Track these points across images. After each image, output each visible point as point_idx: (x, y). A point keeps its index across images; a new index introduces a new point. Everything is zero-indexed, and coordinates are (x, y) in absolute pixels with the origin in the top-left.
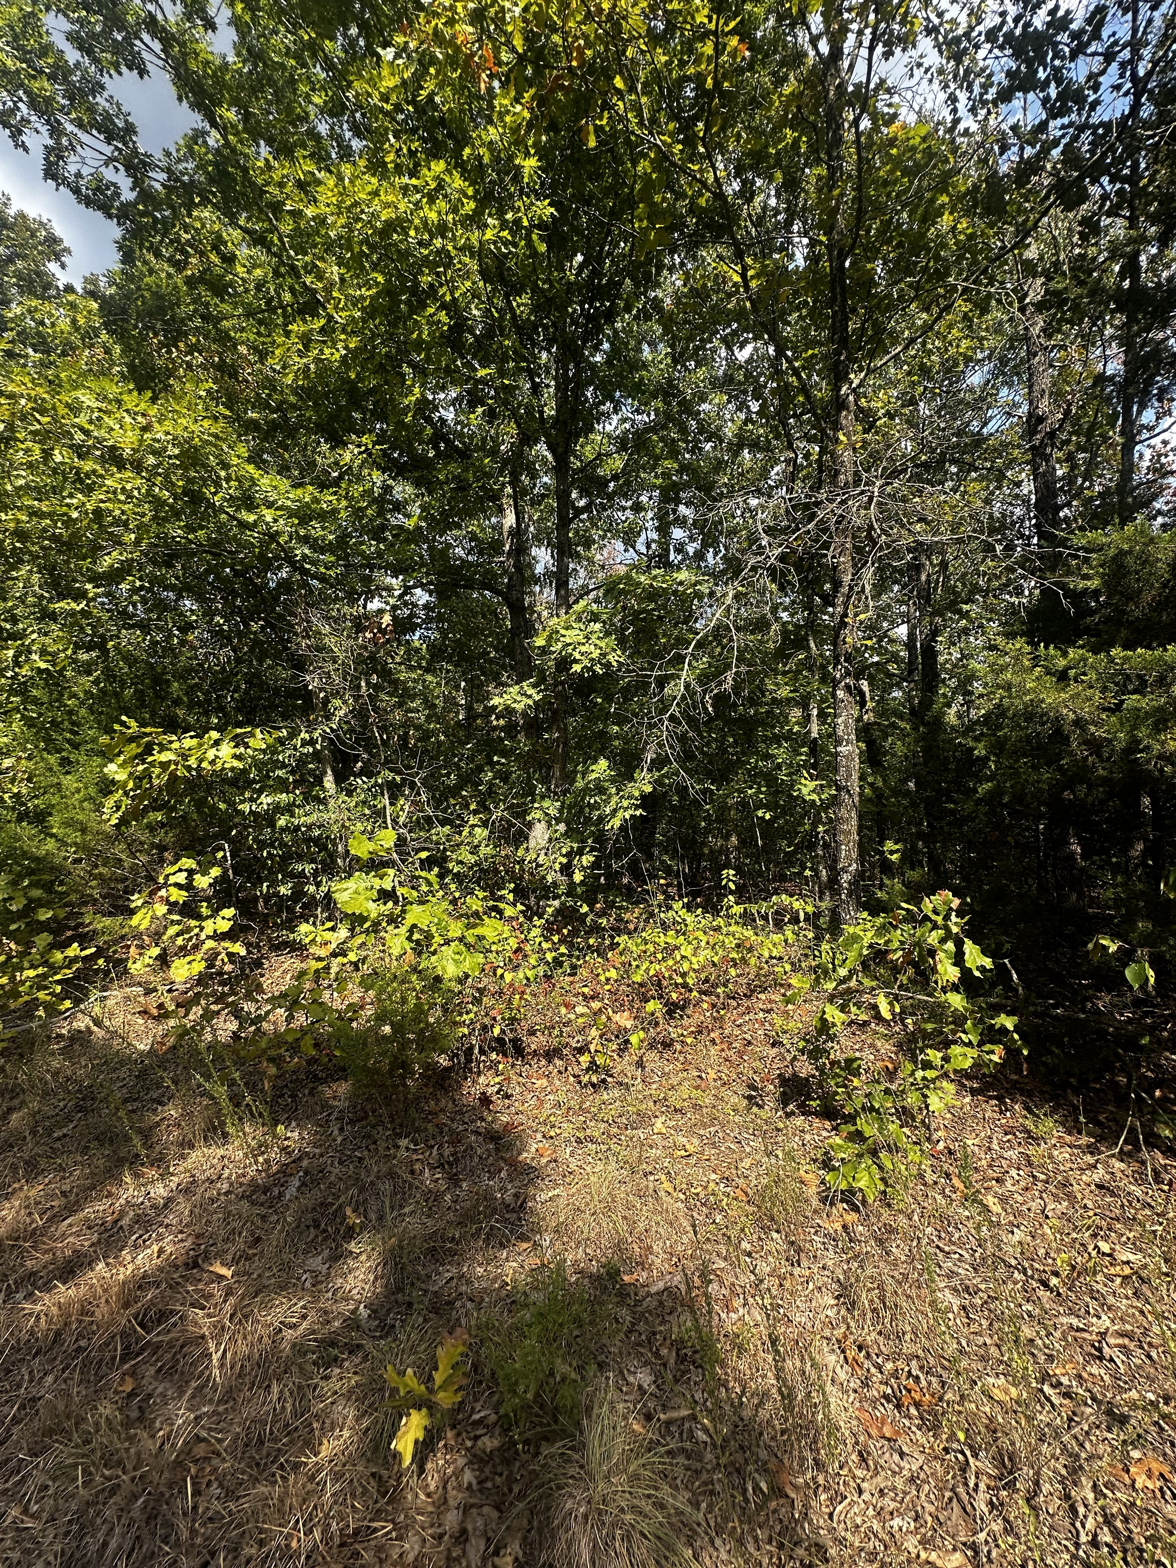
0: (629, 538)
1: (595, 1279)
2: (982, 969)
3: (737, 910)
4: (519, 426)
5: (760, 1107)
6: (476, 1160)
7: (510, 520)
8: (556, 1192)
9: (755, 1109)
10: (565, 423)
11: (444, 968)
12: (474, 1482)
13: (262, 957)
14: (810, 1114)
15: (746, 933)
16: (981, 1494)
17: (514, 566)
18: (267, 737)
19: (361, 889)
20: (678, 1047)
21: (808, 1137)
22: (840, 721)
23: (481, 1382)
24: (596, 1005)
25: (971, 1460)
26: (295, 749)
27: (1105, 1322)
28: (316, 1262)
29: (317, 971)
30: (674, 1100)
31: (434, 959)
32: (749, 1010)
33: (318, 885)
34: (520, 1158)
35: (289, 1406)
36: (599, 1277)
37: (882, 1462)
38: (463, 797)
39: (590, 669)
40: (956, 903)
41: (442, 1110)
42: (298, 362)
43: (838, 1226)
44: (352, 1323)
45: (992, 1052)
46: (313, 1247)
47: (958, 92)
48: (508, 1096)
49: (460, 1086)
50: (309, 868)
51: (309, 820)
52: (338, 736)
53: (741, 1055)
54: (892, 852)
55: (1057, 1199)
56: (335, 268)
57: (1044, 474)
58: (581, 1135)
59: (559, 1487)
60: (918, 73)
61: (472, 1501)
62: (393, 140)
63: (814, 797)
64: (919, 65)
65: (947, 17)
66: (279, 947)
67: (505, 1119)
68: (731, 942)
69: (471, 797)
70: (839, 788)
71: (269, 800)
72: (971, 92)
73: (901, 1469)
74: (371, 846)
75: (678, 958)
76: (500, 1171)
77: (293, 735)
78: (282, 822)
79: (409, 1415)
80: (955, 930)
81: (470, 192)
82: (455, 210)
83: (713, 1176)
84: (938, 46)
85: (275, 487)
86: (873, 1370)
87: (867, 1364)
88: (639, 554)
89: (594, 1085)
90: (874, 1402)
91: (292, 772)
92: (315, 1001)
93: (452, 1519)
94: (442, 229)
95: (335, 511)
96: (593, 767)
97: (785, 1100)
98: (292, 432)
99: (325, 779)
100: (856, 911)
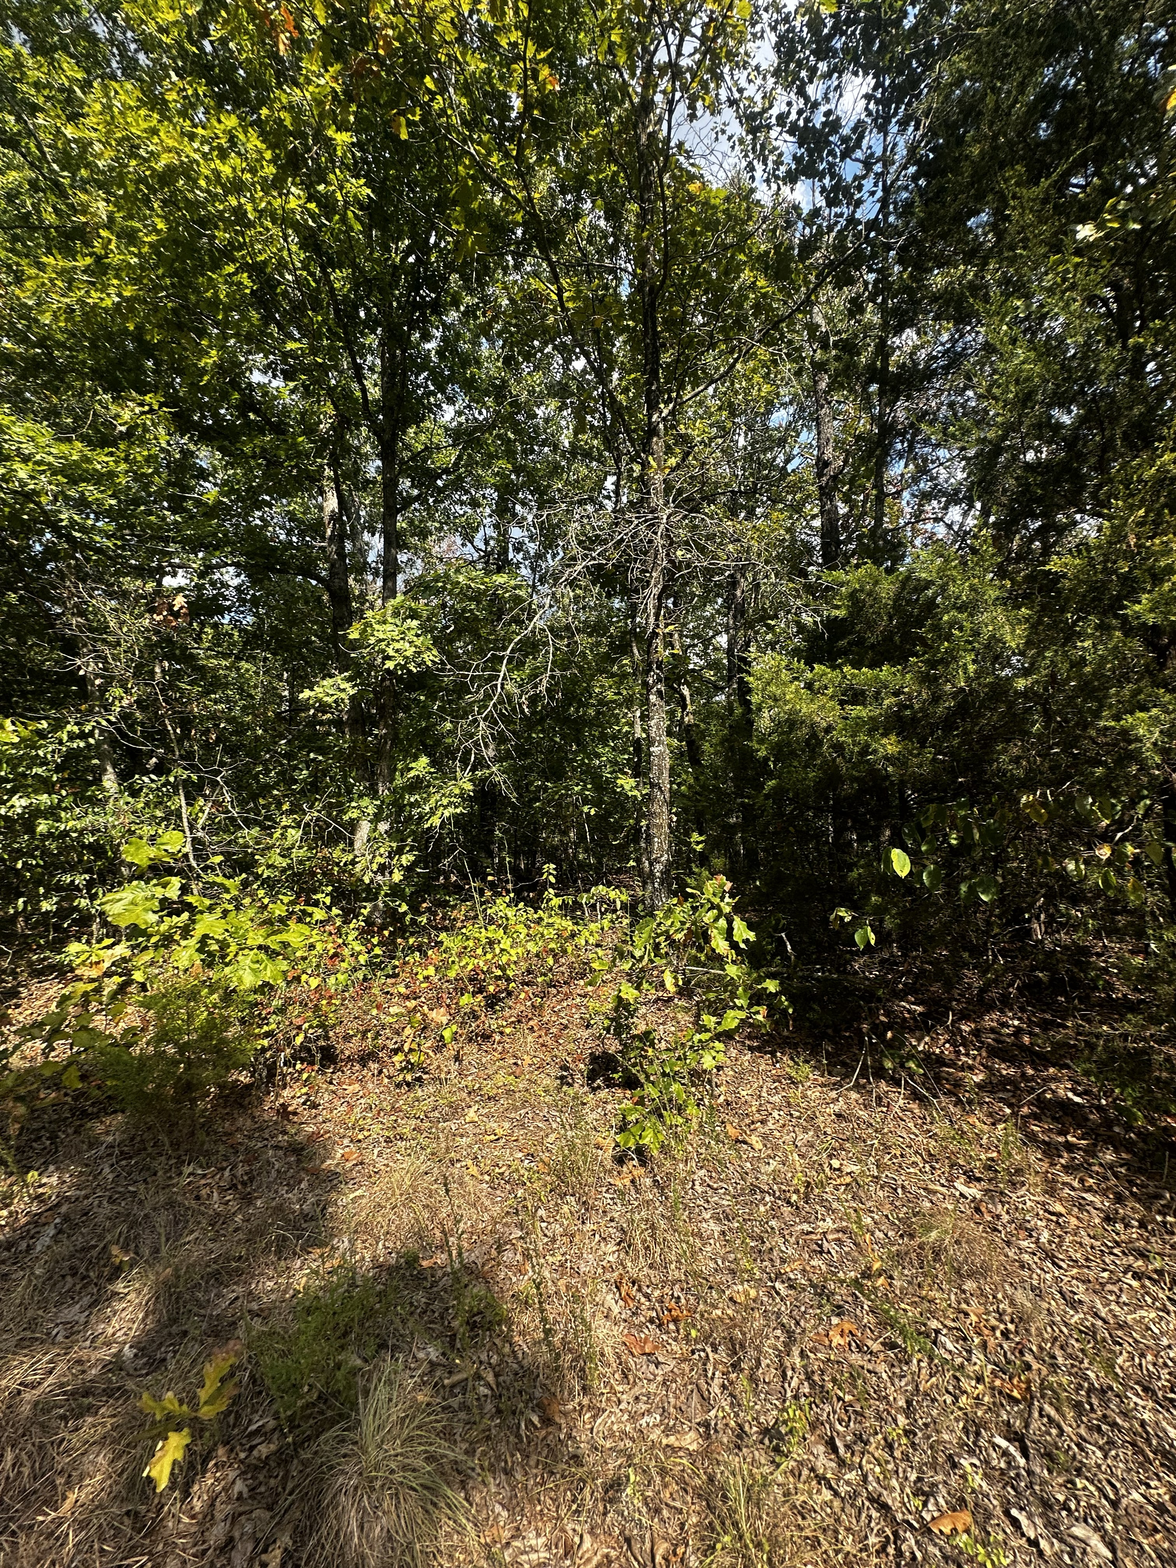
0: (468, 533)
1: (391, 1270)
2: (746, 941)
3: (556, 902)
4: (336, 408)
5: (570, 1085)
6: (274, 1174)
7: (332, 503)
8: (357, 1193)
9: (565, 1088)
10: (391, 409)
11: (240, 979)
12: (245, 1490)
13: (19, 985)
14: (614, 1085)
15: (564, 923)
16: (716, 1381)
17: (336, 553)
18: (21, 728)
19: (138, 900)
20: (497, 1037)
21: (609, 1107)
22: (652, 723)
23: (260, 1392)
24: (411, 1004)
25: (711, 1355)
26: (61, 743)
27: (829, 1224)
28: (72, 1313)
29: (85, 994)
30: (489, 1088)
31: (227, 970)
32: (567, 996)
33: (93, 897)
34: (324, 1166)
35: (26, 1471)
36: (398, 1268)
37: (639, 1374)
38: (274, 797)
39: (403, 667)
40: (728, 885)
41: (239, 1130)
42: (57, 301)
43: (627, 1181)
44: (116, 1365)
45: (758, 1013)
46: (71, 1296)
47: (755, 162)
48: (315, 1106)
49: (261, 1102)
50: (80, 880)
51: (79, 825)
52: (118, 730)
53: (556, 1038)
54: (698, 843)
55: (805, 1130)
56: (102, 204)
57: (829, 511)
58: (391, 1134)
59: (331, 1468)
60: (723, 138)
61: (242, 1509)
62: (175, 78)
63: (636, 793)
64: (723, 132)
65: (746, 94)
66: (40, 973)
67: (310, 1129)
68: (549, 933)
69: (285, 796)
70: (652, 786)
71: (24, 802)
72: (766, 165)
73: (655, 1376)
74: (152, 852)
75: (497, 951)
76: (300, 1182)
77: (58, 725)
78: (42, 827)
79: (166, 1439)
80: (727, 909)
81: (268, 155)
82: (253, 171)
83: (520, 1155)
84: (739, 117)
85: (33, 439)
86: (643, 1300)
87: (639, 1296)
88: (478, 550)
89: (408, 1084)
90: (641, 1326)
91: (59, 769)
92: (84, 1028)
93: (217, 1533)
94: (237, 187)
95: (112, 475)
96: (413, 765)
97: (592, 1077)
98: (60, 374)
99: (105, 778)
100: (668, 898)
